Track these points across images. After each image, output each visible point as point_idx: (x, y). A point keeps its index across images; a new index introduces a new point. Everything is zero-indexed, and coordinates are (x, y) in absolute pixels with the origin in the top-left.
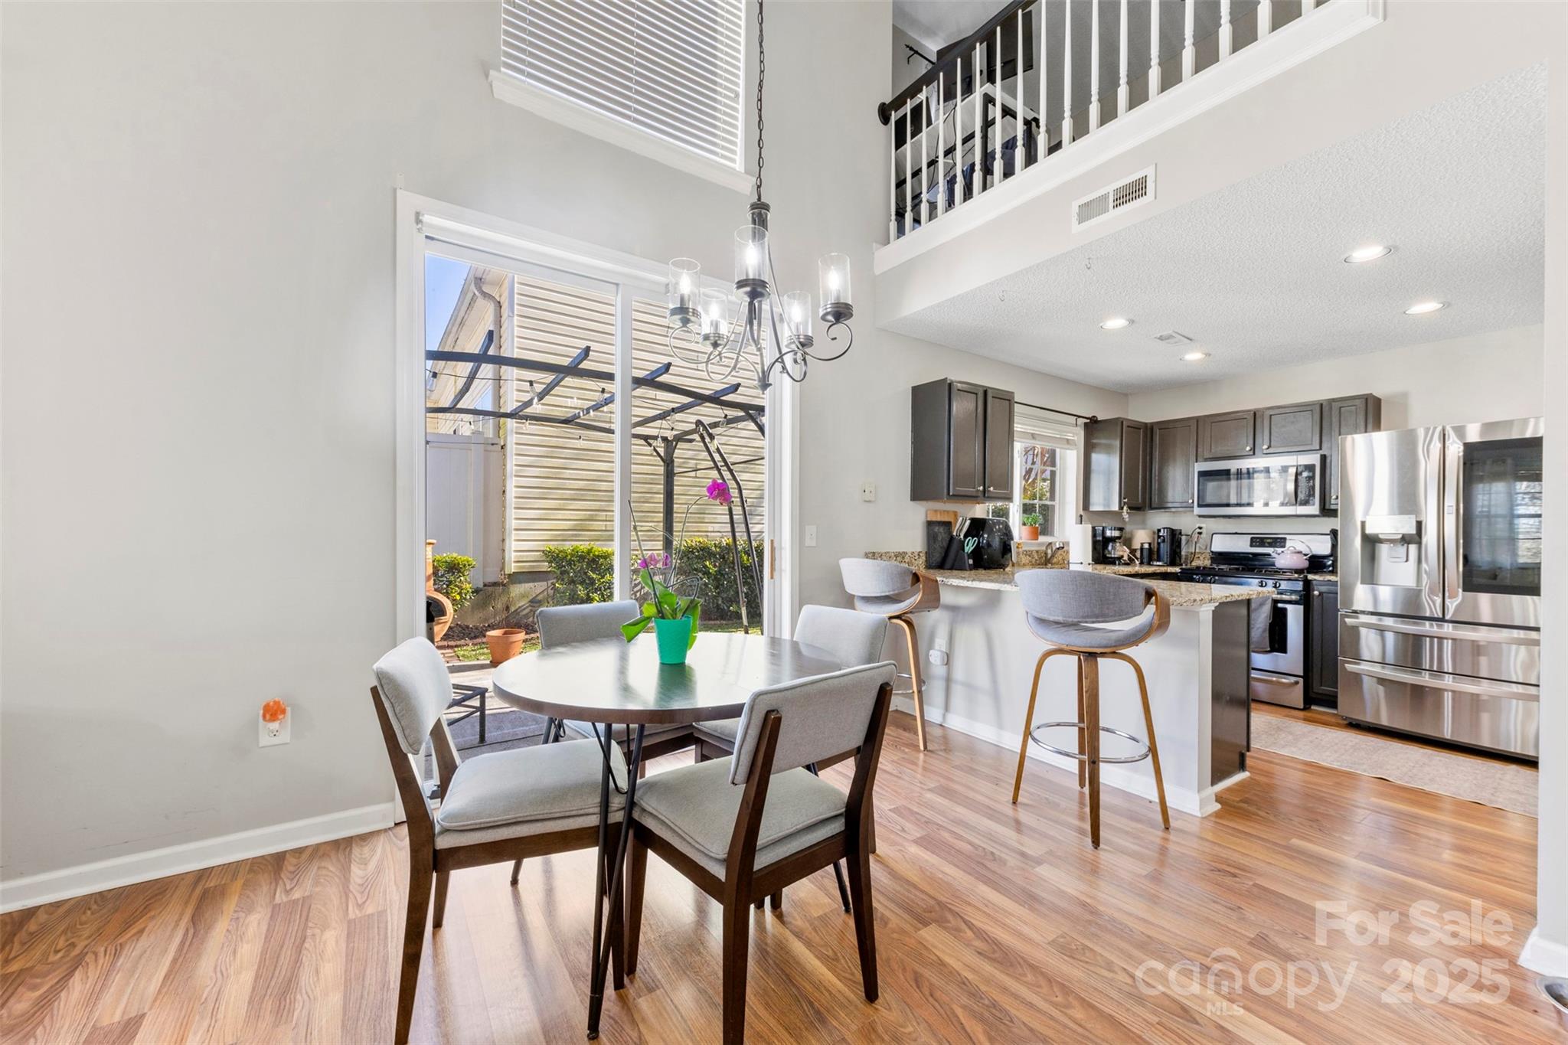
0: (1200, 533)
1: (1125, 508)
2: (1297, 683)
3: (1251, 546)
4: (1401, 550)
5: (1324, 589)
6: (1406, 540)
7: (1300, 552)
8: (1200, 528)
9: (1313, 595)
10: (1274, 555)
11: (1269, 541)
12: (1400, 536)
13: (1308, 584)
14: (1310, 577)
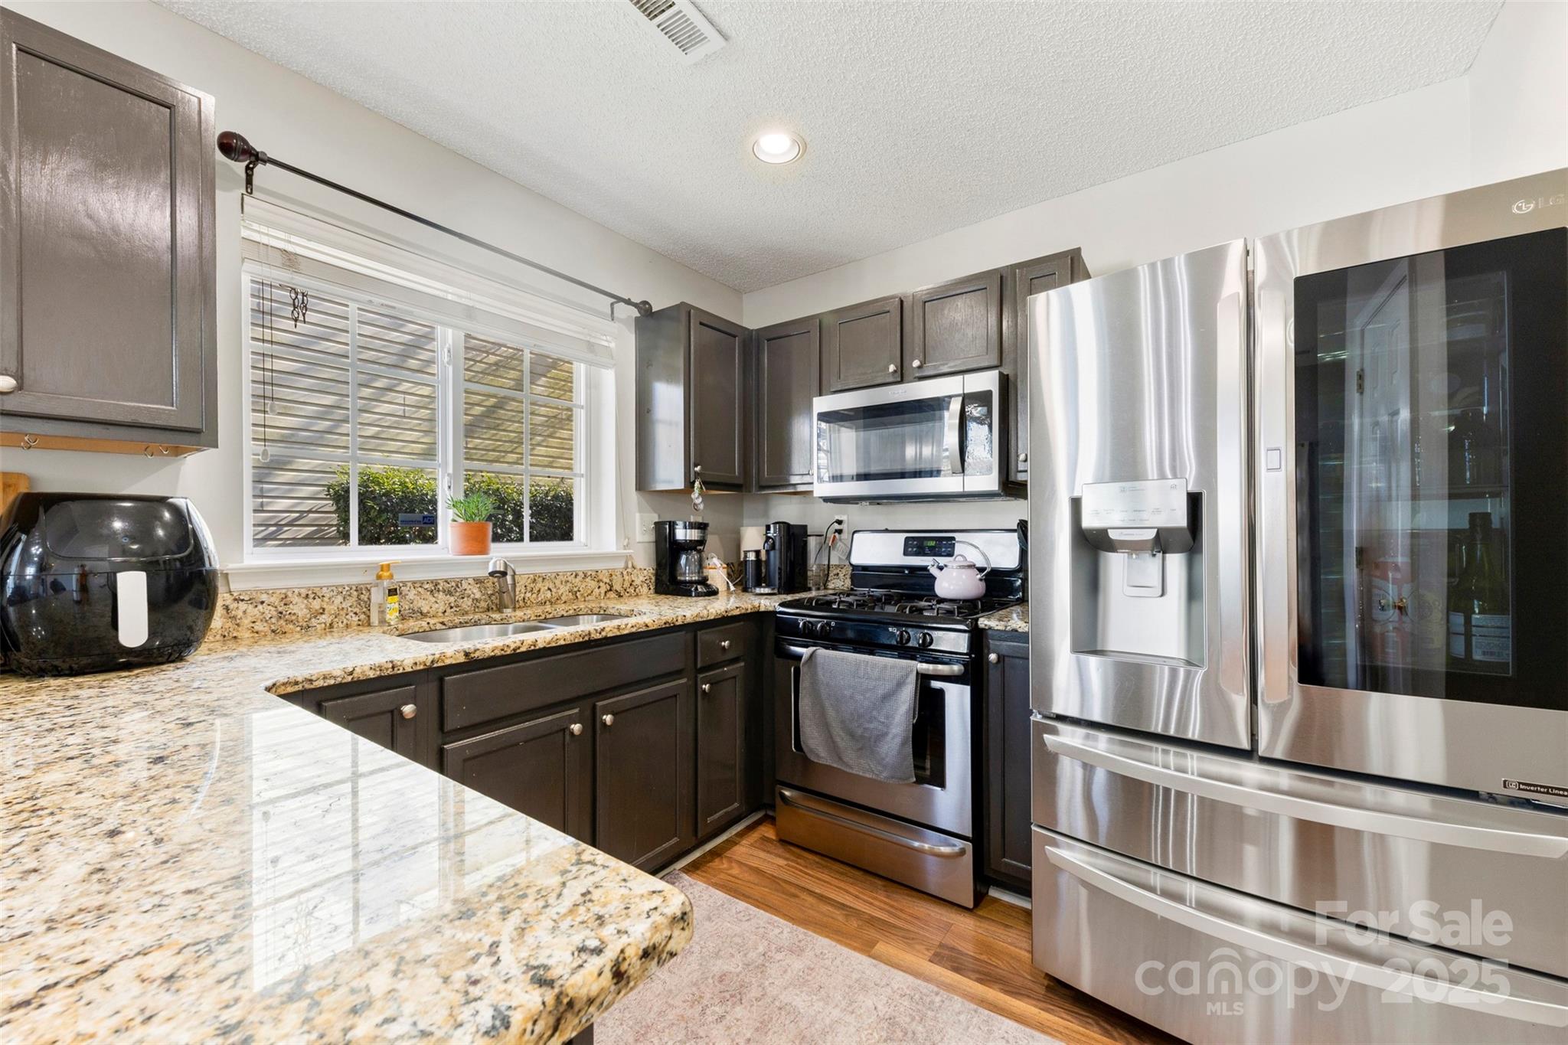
0: (840, 532)
1: (697, 484)
2: (962, 852)
3: (906, 554)
4: (1151, 565)
5: (1006, 646)
6: (1163, 542)
7: (972, 566)
8: (840, 522)
9: (988, 662)
10: (934, 571)
11: (932, 543)
12: (1151, 535)
13: (978, 638)
14: (983, 622)
